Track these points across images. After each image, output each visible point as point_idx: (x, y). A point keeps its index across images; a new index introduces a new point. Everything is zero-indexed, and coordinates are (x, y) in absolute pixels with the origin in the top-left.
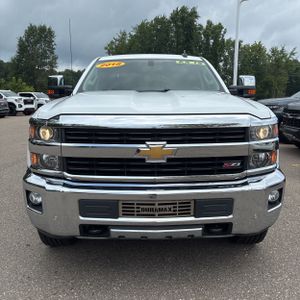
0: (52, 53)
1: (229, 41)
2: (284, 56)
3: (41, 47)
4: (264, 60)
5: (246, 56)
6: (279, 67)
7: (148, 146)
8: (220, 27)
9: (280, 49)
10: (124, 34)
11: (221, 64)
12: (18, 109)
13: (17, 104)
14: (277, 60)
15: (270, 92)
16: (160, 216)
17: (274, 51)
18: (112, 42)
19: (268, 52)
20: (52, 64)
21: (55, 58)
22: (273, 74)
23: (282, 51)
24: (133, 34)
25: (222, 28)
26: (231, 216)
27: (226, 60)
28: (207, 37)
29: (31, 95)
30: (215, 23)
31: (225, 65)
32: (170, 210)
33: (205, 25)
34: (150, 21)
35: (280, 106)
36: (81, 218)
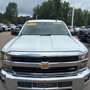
0: (17, 11)
1: (71, 7)
2: (88, 12)
3: (13, 9)
4: (81, 14)
5: (76, 12)
6: (86, 16)
7: (42, 63)
8: (68, 3)
9: (86, 10)
10: (39, 5)
11: (68, 15)
12: (6, 30)
13: (5, 28)
14: (85, 14)
15: (83, 23)
16: (46, 87)
17: (85, 11)
18: (35, 8)
19: (83, 11)
20: (17, 15)
21: (17, 13)
22: (84, 18)
23: (87, 11)
24: (41, 5)
25: (69, 3)
26: (71, 87)
27: (70, 14)
28: (64, 6)
29: (10, 25)
30: (67, 2)
31: (69, 15)
32: (50, 85)
33: (63, 3)
34: (46, 1)
35: (87, 32)
36: (19, 87)
